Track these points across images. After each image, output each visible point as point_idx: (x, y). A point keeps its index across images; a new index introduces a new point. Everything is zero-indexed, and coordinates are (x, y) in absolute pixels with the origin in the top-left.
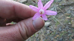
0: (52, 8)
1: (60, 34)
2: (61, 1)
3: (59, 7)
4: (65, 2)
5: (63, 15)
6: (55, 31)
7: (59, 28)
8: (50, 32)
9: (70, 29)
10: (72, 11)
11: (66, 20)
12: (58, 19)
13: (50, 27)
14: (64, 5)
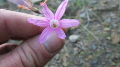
1: (94, 54)
4: (103, 5)
6: (86, 49)
8: (78, 50)
9: (109, 46)
10: (114, 20)
13: (79, 42)
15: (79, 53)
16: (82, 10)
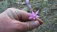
0: (44, 10)
1: (48, 31)
2: (52, 5)
3: (50, 10)
4: (55, 7)
5: (52, 17)
6: (44, 27)
7: (47, 26)
8: (40, 28)
11: (54, 21)
12: (48, 19)
14: (54, 9)
15: (41, 29)
16: (44, 9)
